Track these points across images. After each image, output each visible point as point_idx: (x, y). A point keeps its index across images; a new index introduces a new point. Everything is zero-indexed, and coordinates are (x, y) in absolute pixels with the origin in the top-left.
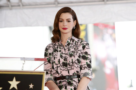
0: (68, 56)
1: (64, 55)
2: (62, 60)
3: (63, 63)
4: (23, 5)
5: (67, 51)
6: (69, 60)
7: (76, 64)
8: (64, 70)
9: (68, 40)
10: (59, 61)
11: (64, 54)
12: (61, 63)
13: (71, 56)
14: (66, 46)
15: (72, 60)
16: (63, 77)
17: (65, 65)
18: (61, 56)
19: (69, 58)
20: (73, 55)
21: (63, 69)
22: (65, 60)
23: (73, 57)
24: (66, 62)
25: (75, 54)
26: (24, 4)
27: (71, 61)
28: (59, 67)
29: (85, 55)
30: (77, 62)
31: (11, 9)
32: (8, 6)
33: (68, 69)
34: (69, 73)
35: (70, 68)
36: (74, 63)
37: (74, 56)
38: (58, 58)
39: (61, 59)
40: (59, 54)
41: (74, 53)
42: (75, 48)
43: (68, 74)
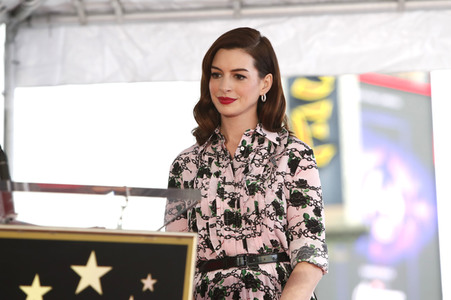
0: (242, 192)
1: (228, 189)
2: (223, 206)
3: (227, 214)
4: (124, 11)
5: (240, 176)
6: (247, 203)
7: (270, 216)
8: (231, 237)
9: (244, 138)
10: (214, 207)
11: (230, 184)
12: (220, 212)
13: (252, 190)
14: (237, 158)
15: (256, 203)
16: (227, 261)
17: (233, 219)
18: (221, 192)
19: (246, 197)
20: (259, 189)
21: (226, 233)
22: (231, 204)
23: (258, 196)
24: (236, 209)
25: (266, 185)
26: (128, 7)
27: (253, 209)
28: (213, 226)
29: (300, 190)
30: (271, 210)
31: (84, 24)
32: (75, 14)
33: (244, 232)
34: (245, 247)
35: (250, 232)
36: (263, 216)
37: (263, 192)
38: (211, 198)
39: (219, 200)
40: (213, 182)
41: (263, 180)
42: (266, 166)
43: (244, 251)
